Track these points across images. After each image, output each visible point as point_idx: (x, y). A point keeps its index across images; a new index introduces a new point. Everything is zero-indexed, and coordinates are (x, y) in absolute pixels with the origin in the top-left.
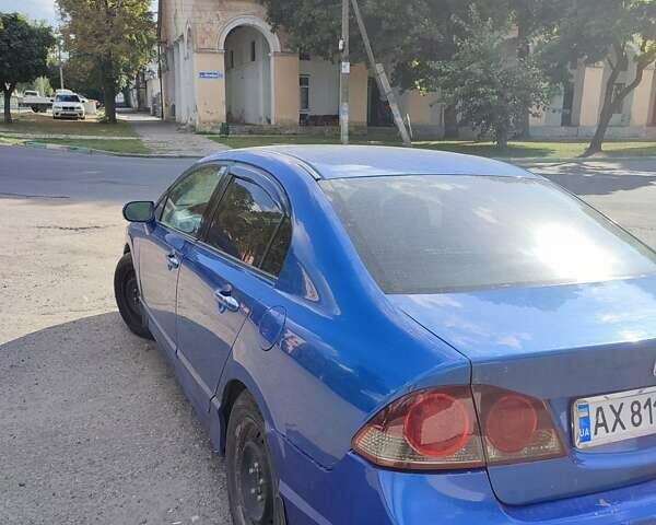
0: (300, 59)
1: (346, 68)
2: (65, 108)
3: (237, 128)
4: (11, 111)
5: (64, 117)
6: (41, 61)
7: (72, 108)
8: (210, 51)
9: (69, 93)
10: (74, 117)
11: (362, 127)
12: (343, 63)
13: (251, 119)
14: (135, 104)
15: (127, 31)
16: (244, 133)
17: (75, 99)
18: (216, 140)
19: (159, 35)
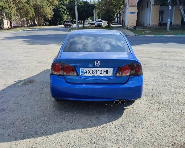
0: (160, 6)
1: (170, 8)
2: (98, 24)
3: (139, 27)
4: (85, 25)
5: (98, 26)
6: (91, 12)
7: (100, 24)
8: (134, 6)
9: (100, 20)
10: (100, 26)
11: (179, 26)
12: (169, 7)
13: (145, 25)
14: (118, 22)
15: (114, 3)
16: (141, 29)
17: (101, 21)
18: (131, 31)
19: (123, 2)
